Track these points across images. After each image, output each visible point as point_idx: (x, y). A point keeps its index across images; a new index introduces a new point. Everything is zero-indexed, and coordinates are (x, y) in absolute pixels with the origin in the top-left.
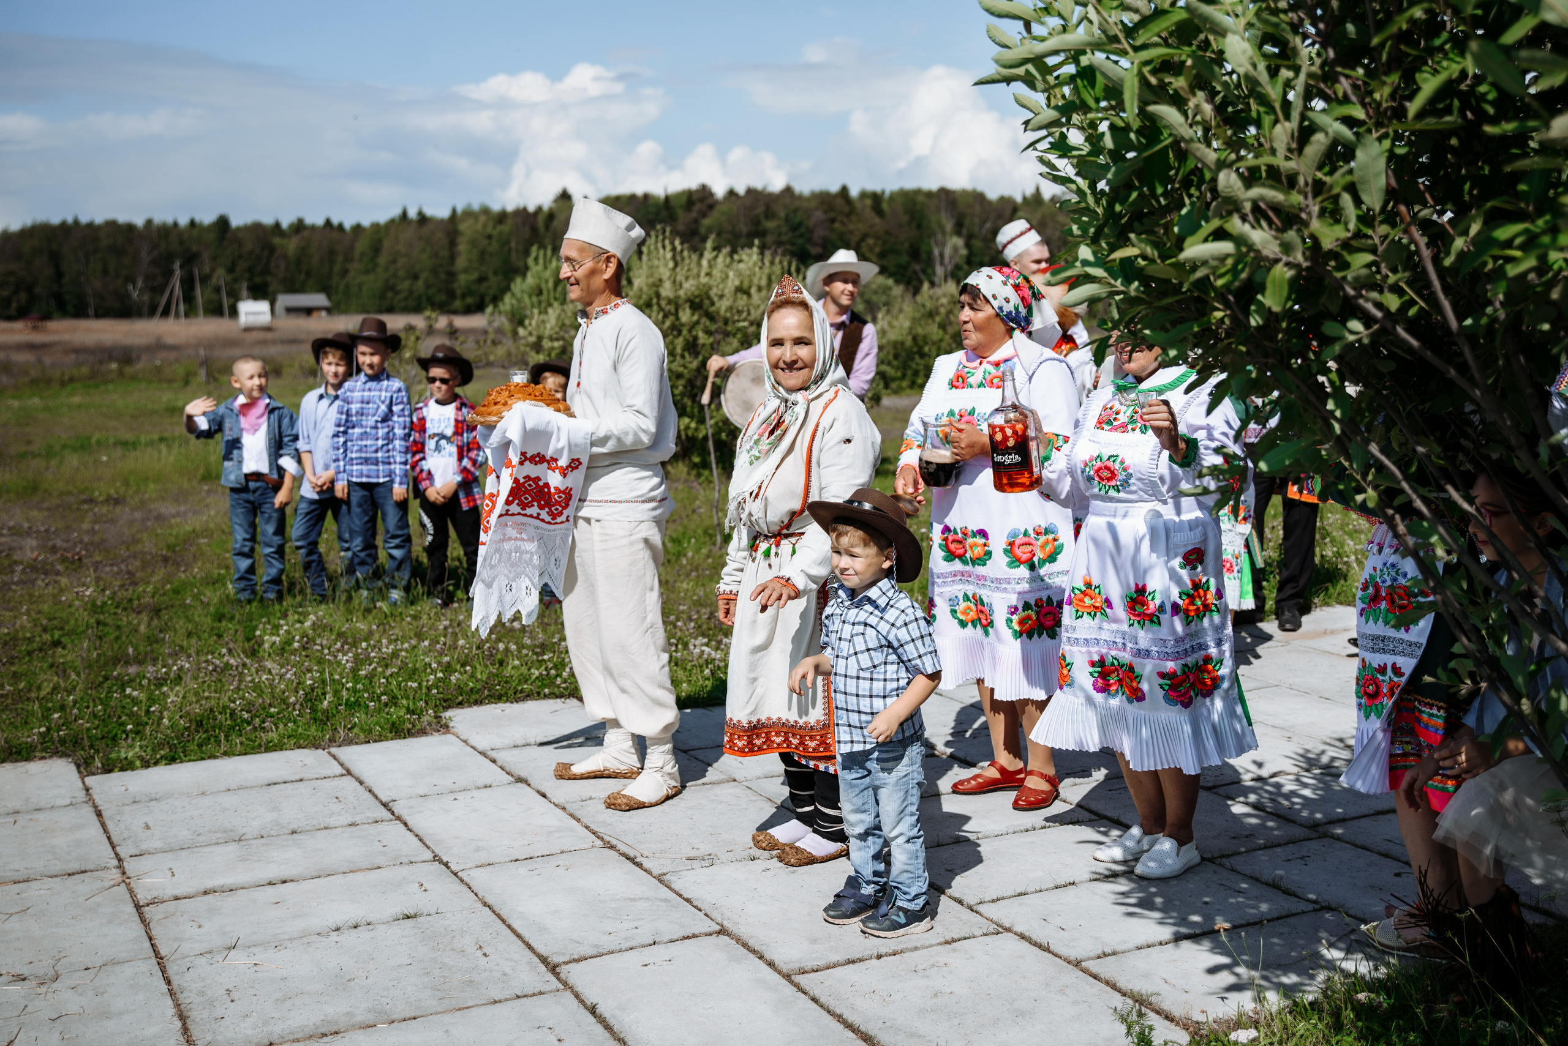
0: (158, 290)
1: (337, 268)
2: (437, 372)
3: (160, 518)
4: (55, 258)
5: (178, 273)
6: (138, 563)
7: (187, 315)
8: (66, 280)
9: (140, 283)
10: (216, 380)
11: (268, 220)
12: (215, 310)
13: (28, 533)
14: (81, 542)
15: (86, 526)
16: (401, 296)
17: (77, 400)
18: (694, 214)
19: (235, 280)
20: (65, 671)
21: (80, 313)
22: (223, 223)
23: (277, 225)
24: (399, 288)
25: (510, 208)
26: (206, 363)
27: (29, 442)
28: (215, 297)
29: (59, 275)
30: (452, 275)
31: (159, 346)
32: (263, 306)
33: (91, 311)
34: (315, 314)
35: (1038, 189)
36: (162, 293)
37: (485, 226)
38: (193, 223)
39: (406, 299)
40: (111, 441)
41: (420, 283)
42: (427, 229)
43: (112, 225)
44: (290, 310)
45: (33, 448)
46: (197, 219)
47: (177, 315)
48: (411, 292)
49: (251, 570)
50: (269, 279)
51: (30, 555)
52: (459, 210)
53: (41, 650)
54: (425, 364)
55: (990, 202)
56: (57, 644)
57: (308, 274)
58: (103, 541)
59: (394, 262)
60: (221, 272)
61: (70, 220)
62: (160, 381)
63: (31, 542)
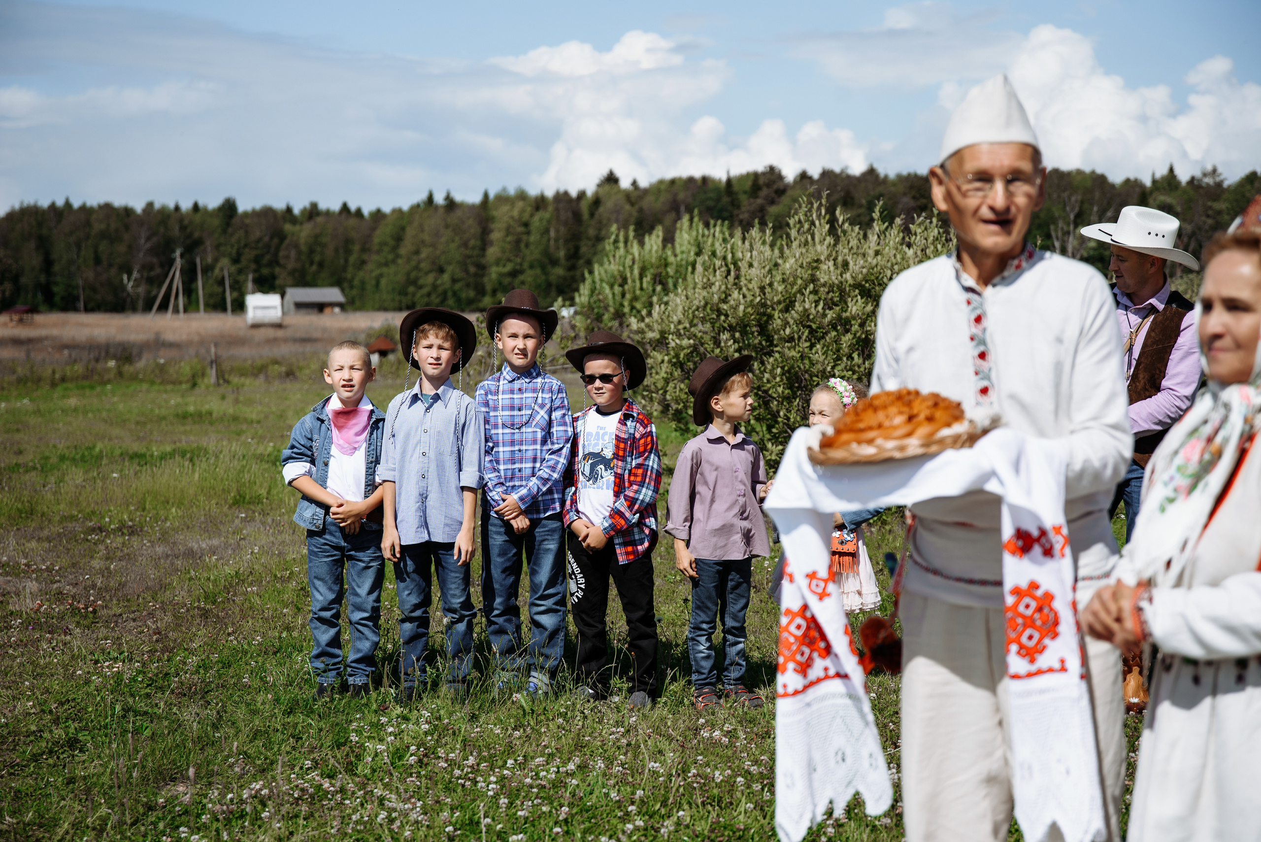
0: (155, 281)
1: (352, 259)
2: (597, 366)
3: (190, 554)
4: (44, 244)
5: (178, 263)
6: (168, 618)
7: (186, 311)
8: (56, 268)
9: (135, 275)
10: (227, 382)
11: (279, 205)
12: (218, 305)
13: (27, 571)
14: (94, 586)
15: (96, 564)
16: (425, 290)
17: (73, 402)
18: (759, 201)
19: (240, 272)
20: (88, 791)
21: (69, 305)
22: (229, 207)
23: (289, 210)
24: (421, 282)
25: (550, 193)
26: (216, 362)
27: (20, 452)
28: (218, 289)
29: (48, 264)
30: (482, 268)
31: (158, 344)
32: (273, 300)
33: (81, 305)
34: (327, 311)
35: (1171, 170)
36: (160, 286)
37: (523, 211)
38: (196, 207)
39: (429, 295)
40: (118, 452)
41: (446, 277)
42: (453, 218)
43: (107, 207)
44: (300, 306)
45: (27, 458)
46: (201, 203)
47: (176, 311)
48: (435, 287)
49: (335, 642)
50: (277, 270)
51: (30, 604)
52: (492, 195)
53: (51, 752)
54: (578, 359)
55: (1113, 186)
56: (73, 743)
57: (321, 265)
58: (122, 585)
59: (417, 252)
60: (225, 262)
61: (60, 203)
62: (162, 383)
63: (32, 586)
